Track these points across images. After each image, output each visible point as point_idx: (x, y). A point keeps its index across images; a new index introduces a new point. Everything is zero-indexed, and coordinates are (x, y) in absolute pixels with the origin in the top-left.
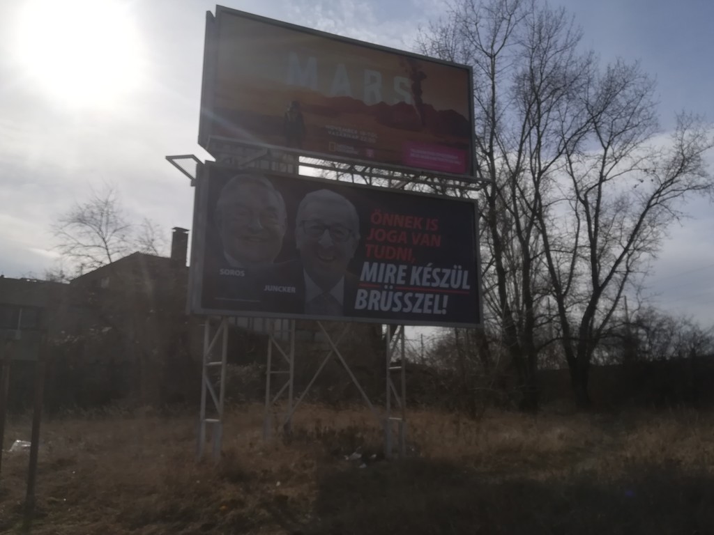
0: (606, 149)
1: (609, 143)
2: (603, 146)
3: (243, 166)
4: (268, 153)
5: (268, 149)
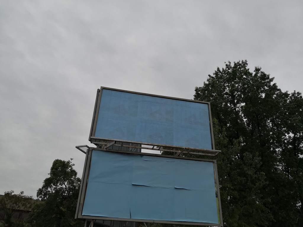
3: (106, 149)
4: (115, 143)
5: (116, 141)
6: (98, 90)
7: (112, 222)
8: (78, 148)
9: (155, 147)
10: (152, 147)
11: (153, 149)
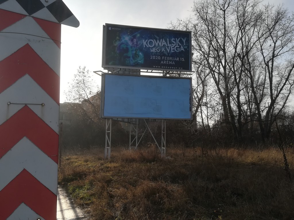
0: (275, 44)
1: (276, 41)
2: (274, 42)
3: (115, 73)
4: (120, 69)
5: (120, 68)
6: (104, 26)
7: (123, 119)
8: (95, 72)
9: (149, 71)
10: (146, 71)
11: (147, 72)
